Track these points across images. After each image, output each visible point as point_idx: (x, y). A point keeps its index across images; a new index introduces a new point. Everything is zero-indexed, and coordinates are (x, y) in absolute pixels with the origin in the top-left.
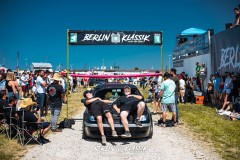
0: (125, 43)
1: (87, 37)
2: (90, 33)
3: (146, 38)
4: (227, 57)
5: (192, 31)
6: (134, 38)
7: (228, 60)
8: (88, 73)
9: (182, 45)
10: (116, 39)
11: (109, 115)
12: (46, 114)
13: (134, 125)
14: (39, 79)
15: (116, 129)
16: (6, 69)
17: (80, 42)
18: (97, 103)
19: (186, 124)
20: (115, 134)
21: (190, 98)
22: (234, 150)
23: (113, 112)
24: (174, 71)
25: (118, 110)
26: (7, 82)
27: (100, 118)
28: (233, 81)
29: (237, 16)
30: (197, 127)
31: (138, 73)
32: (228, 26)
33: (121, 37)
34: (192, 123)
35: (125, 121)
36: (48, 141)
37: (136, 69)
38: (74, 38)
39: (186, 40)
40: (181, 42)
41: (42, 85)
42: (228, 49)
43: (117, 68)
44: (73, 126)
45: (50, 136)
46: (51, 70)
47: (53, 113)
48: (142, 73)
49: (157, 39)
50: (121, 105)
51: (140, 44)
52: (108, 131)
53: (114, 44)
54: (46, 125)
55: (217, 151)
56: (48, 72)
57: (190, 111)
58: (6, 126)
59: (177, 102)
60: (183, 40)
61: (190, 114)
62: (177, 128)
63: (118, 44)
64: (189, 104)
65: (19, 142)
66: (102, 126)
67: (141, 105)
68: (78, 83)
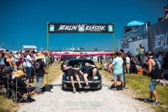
0: (88, 32)
1: (61, 28)
2: (63, 24)
3: (102, 28)
4: (159, 41)
5: (135, 23)
6: (94, 28)
7: (160, 43)
8: (62, 53)
9: (128, 33)
10: (81, 29)
11: (77, 76)
12: (33, 82)
13: (91, 82)
14: (28, 57)
15: (81, 84)
16: (5, 50)
17: (56, 31)
18: (70, 69)
19: (130, 88)
20: (81, 87)
21: (133, 70)
22: (164, 106)
23: (80, 74)
24: (122, 51)
25: (82, 73)
26: (5, 59)
27: (72, 77)
28: (164, 58)
29: (166, 13)
30: (138, 91)
31: (97, 53)
32: (160, 19)
33: (85, 27)
34: (135, 87)
35: (86, 79)
36: (34, 100)
37: (96, 50)
38: (52, 28)
39: (130, 29)
40: (127, 31)
41: (30, 61)
42: (160, 35)
43: (82, 49)
44: (51, 90)
45: (35, 97)
46: (36, 51)
47: (38, 81)
48: (100, 53)
49: (110, 29)
50: (84, 71)
51: (98, 32)
52: (77, 85)
53: (80, 32)
54: (33, 89)
55: (152, 107)
56: (34, 52)
57: (133, 79)
58: (5, 90)
59: (124, 73)
60: (129, 29)
61: (133, 81)
62: (124, 91)
63: (83, 32)
64: (133, 74)
65: (14, 101)
66: (73, 82)
67: (95, 70)
68: (55, 60)
